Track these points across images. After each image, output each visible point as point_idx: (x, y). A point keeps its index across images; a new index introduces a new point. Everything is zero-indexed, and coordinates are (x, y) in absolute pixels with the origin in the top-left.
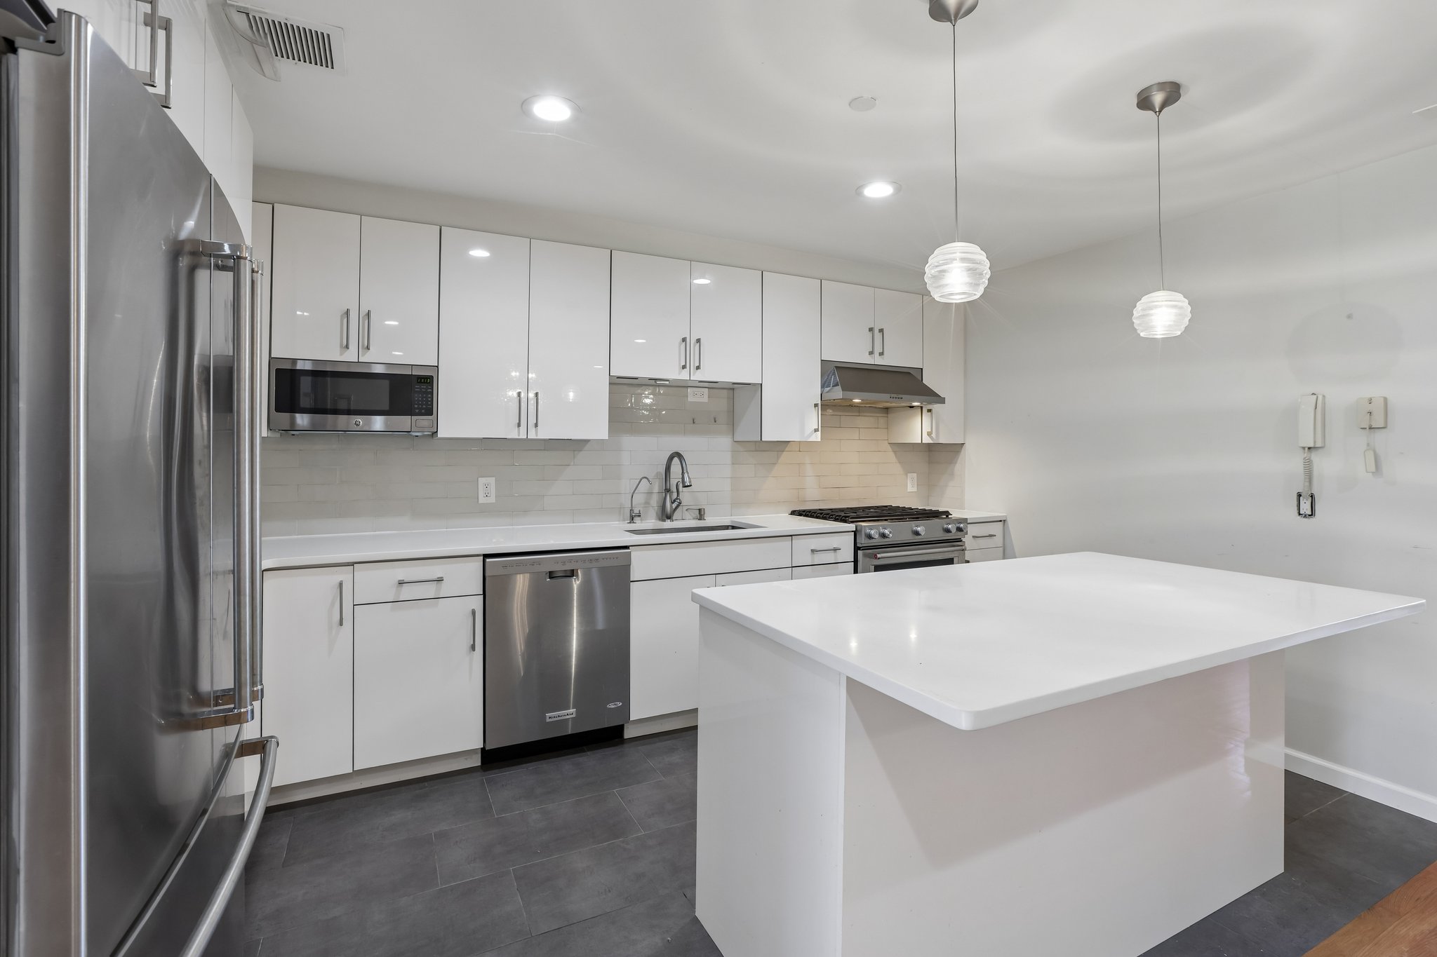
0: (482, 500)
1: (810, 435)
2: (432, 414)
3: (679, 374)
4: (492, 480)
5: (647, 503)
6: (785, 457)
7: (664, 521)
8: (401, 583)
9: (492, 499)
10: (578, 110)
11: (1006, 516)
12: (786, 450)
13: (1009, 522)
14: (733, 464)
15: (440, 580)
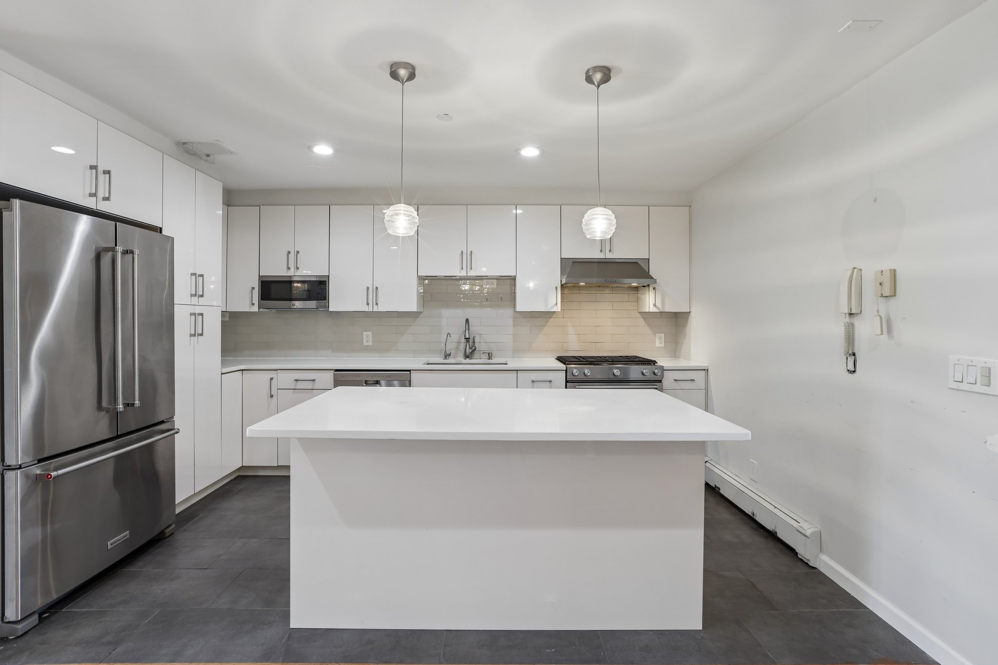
0: (365, 344)
1: (553, 307)
2: (326, 300)
3: (460, 273)
4: (370, 333)
5: (457, 348)
6: (552, 321)
7: (465, 359)
8: (297, 380)
9: (370, 343)
10: (336, 151)
11: (708, 366)
12: (553, 317)
13: (710, 371)
14: (514, 326)
15: (314, 380)
